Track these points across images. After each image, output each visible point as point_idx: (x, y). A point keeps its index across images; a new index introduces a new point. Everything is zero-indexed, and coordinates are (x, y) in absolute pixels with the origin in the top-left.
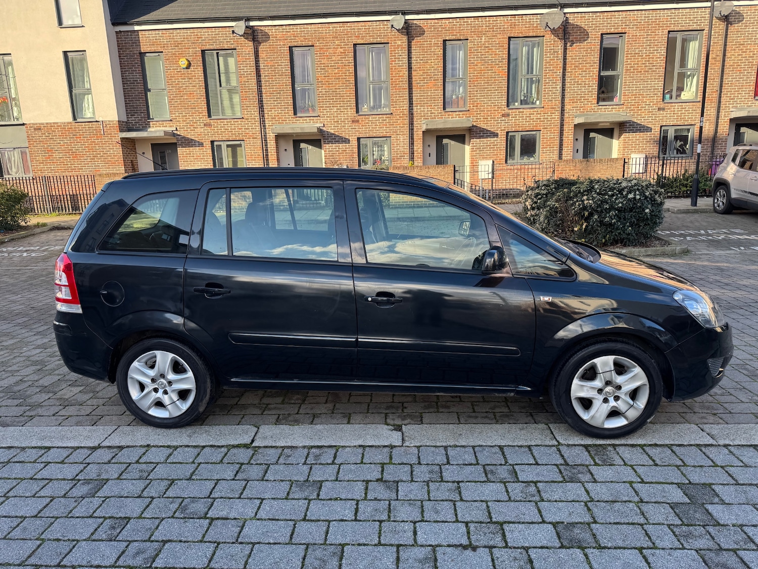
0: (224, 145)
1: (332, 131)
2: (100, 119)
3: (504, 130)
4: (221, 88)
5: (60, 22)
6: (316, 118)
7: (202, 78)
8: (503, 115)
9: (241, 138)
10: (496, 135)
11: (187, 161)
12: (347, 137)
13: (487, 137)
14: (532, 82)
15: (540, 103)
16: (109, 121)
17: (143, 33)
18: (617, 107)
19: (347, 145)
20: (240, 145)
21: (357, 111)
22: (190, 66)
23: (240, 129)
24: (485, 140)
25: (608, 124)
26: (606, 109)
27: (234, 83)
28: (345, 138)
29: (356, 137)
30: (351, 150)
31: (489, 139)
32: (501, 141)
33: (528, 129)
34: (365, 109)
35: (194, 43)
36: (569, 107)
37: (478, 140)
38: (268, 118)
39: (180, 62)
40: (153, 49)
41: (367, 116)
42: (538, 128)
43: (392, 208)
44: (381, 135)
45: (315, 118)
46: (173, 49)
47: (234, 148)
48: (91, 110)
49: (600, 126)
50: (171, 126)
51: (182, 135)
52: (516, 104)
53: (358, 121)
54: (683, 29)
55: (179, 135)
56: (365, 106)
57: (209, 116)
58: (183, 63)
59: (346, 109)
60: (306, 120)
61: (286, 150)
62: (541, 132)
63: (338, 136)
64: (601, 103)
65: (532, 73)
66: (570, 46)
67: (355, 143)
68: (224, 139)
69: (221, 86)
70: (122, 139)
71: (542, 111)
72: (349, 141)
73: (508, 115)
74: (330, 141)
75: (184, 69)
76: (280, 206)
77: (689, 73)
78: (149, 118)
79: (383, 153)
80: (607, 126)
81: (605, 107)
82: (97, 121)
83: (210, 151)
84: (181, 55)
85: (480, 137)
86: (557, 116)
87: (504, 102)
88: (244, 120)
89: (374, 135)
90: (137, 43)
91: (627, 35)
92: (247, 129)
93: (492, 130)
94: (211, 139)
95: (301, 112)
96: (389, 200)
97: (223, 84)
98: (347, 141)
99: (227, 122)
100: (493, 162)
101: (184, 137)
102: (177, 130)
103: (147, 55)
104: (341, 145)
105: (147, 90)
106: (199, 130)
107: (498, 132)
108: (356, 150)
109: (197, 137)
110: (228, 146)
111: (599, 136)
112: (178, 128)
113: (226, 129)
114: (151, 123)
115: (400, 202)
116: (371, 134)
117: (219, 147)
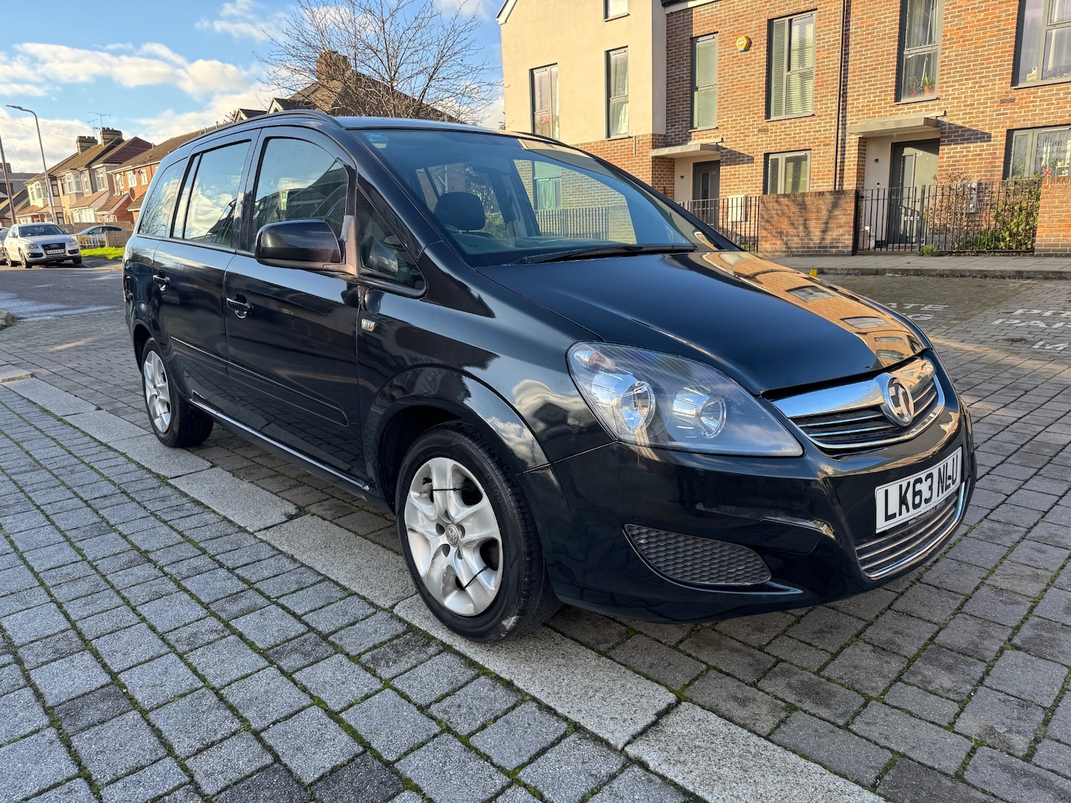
0: (782, 158)
1: (959, 123)
2: (634, 134)
4: (789, 73)
5: (606, 16)
6: (933, 103)
7: (764, 63)
9: (807, 146)
11: (730, 185)
12: (987, 131)
16: (643, 136)
17: (698, 9)
19: (985, 144)
20: (805, 158)
21: (1015, 81)
22: (750, 46)
23: (807, 132)
27: (810, 63)
28: (983, 133)
29: (1005, 129)
30: (991, 154)
34: (1032, 76)
35: (759, 11)
38: (851, 112)
39: (737, 44)
40: (706, 31)
41: (1032, 90)
43: (1039, 256)
44: (1059, 121)
45: (930, 103)
46: (731, 26)
47: (797, 162)
48: (627, 123)
50: (716, 137)
51: (728, 147)
53: (1012, 101)
55: (725, 149)
56: (1034, 72)
57: (768, 116)
58: (741, 43)
59: (991, 81)
60: (914, 108)
61: (877, 160)
63: (970, 130)
67: (999, 140)
68: (783, 149)
69: (789, 70)
70: (655, 159)
72: (989, 136)
74: (952, 141)
75: (741, 51)
76: (831, 247)
78: (692, 127)
79: (1061, 155)
82: (629, 137)
83: (761, 169)
84: (740, 32)
88: (814, 118)
89: (1044, 122)
90: (689, 25)
92: (817, 131)
94: (765, 151)
95: (910, 95)
96: (1034, 241)
97: (794, 66)
98: (985, 137)
99: (790, 123)
101: (730, 151)
102: (722, 141)
103: (700, 39)
104: (972, 145)
105: (693, 88)
106: (751, 139)
108: (1001, 153)
109: (748, 149)
110: (788, 160)
112: (724, 138)
113: (787, 135)
114: (693, 134)
115: (1058, 245)
116: (1038, 122)
117: (776, 162)
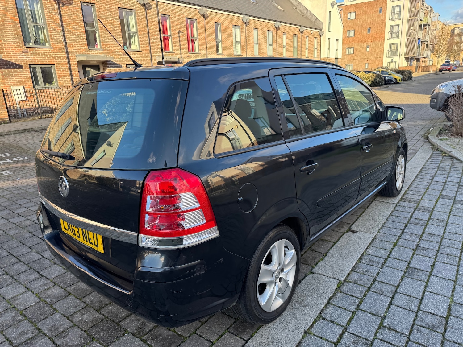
3: (27, 63)
8: (23, 52)
10: (21, 67)
13: (14, 68)
14: (38, 29)
15: (50, 44)
18: (101, 51)
24: (12, 70)
25: (95, 62)
26: (94, 52)
31: (16, 70)
32: (26, 72)
33: (45, 63)
36: (71, 49)
37: (6, 70)
42: (53, 63)
49: (92, 63)
52: (31, 44)
54: (125, 7)
62: (55, 66)
64: (90, 48)
65: (36, 21)
66: (62, 6)
71: (53, 51)
73: (27, 52)
77: (132, 34)
80: (95, 63)
81: (93, 51)
85: (7, 68)
86: (64, 54)
87: (22, 42)
91: (96, 5)
93: (16, 63)
100: (24, 87)
107: (22, 64)
111: (91, 69)
